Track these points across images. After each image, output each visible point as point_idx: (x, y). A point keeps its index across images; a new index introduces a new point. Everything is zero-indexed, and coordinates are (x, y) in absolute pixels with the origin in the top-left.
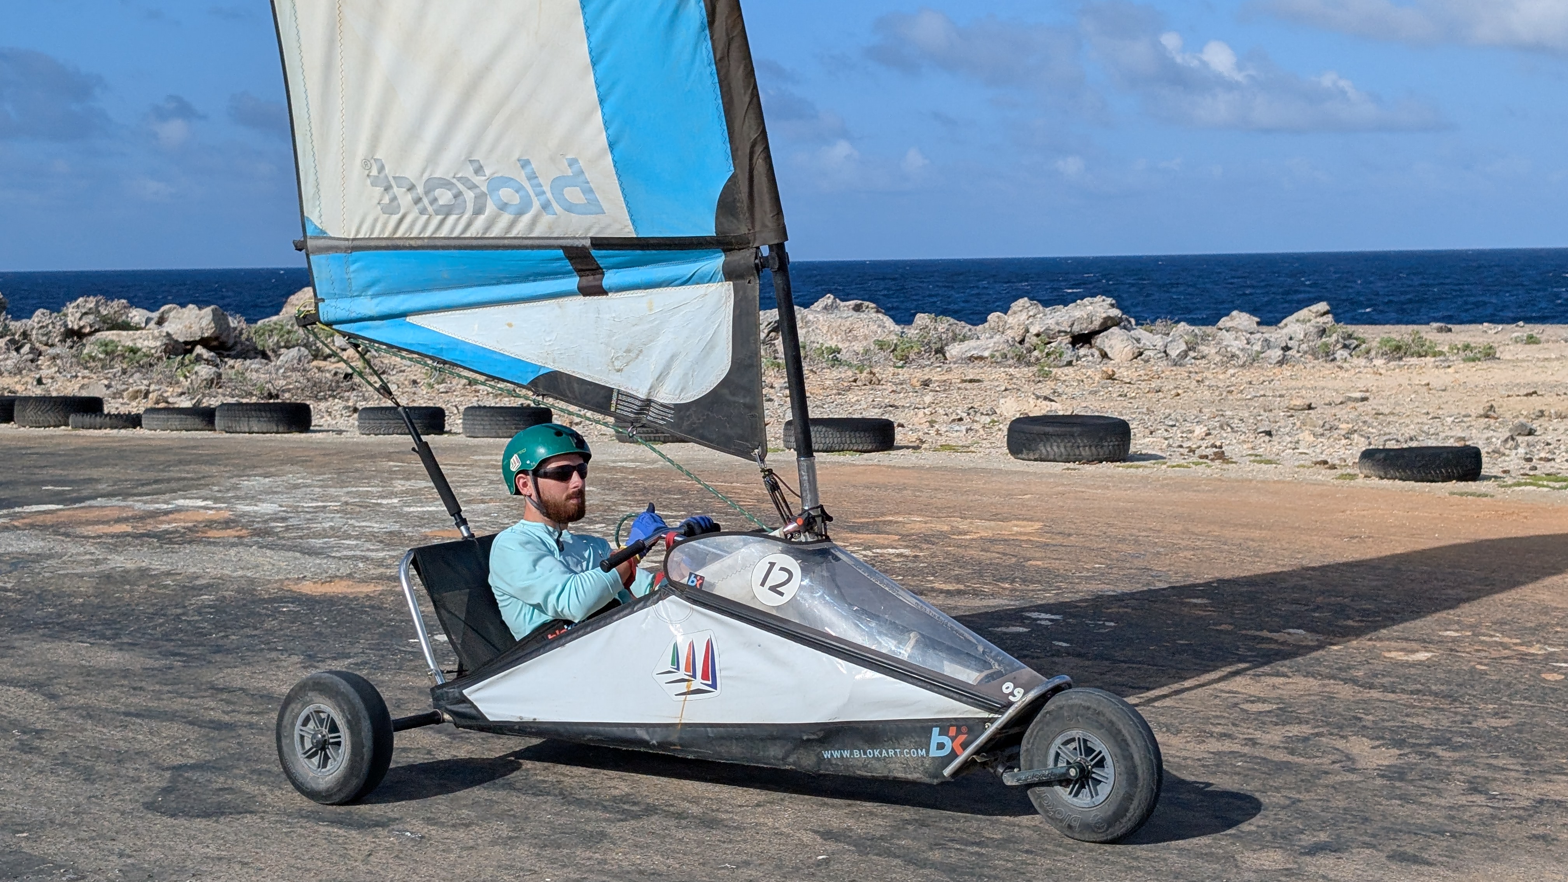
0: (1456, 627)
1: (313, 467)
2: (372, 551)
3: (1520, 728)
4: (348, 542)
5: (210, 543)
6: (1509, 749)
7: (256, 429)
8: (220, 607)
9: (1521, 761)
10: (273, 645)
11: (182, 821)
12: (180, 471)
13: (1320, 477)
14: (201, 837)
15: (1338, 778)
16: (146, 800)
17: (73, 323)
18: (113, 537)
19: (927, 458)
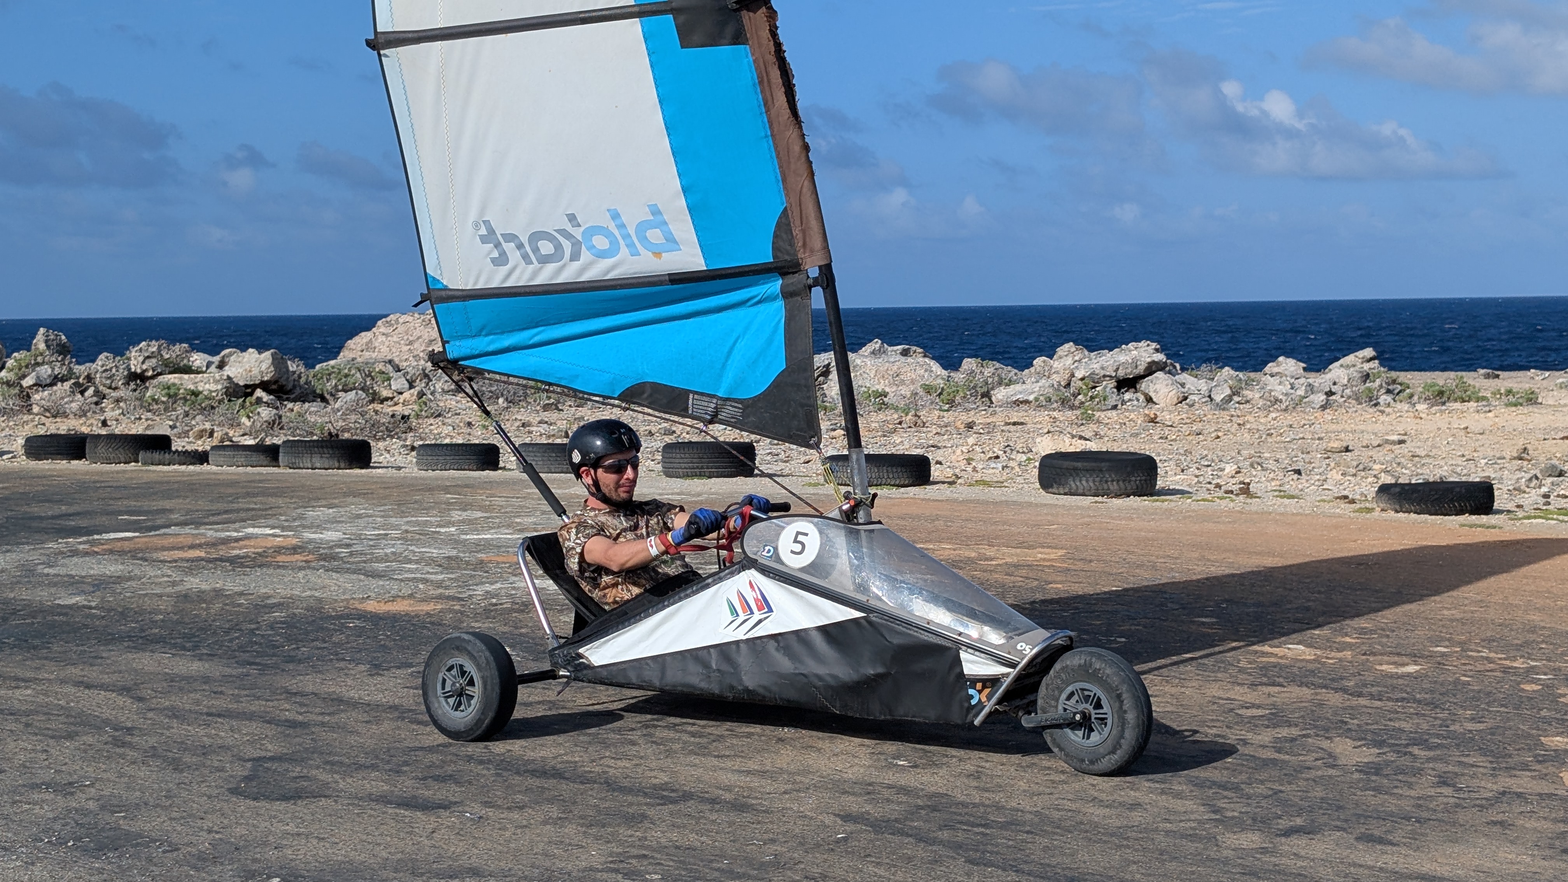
0: (1447, 643)
1: (374, 499)
2: (432, 573)
3: (1492, 731)
4: (408, 566)
5: (279, 567)
6: (1480, 749)
7: (318, 465)
8: (290, 623)
9: (1490, 759)
10: (341, 656)
11: (263, 804)
12: (249, 503)
13: (1338, 511)
14: (281, 816)
15: (1320, 773)
16: (231, 786)
17: (136, 366)
18: (188, 561)
19: (961, 492)
